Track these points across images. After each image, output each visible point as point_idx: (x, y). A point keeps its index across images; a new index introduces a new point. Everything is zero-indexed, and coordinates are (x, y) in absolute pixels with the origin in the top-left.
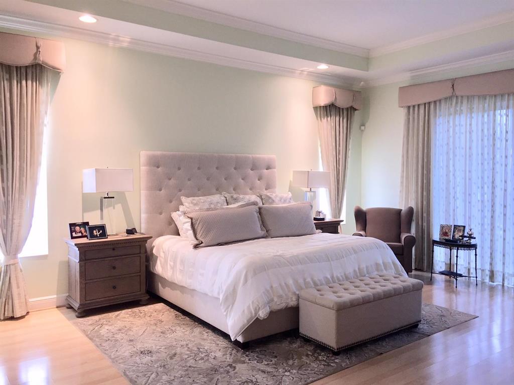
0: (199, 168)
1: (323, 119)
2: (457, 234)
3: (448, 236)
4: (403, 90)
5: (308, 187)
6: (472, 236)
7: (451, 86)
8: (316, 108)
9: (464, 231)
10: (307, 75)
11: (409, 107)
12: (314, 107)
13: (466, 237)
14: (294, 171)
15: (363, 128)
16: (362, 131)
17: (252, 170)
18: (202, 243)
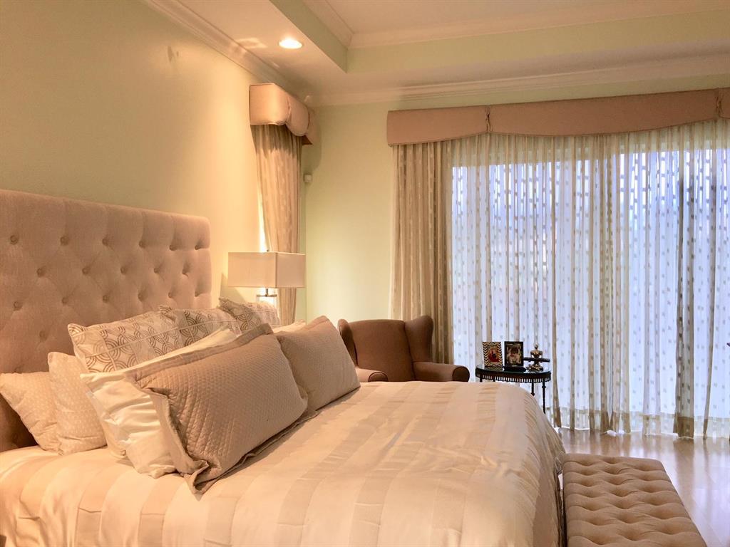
0: (65, 241)
1: (269, 151)
2: (512, 356)
3: (497, 361)
4: (397, 117)
5: (276, 288)
6: (540, 357)
7: (486, 117)
8: (254, 128)
9: (522, 350)
10: (245, 56)
11: (405, 146)
12: (251, 126)
13: (527, 359)
14: (230, 254)
15: (308, 177)
16: (306, 183)
17: (173, 248)
18: (211, 465)
